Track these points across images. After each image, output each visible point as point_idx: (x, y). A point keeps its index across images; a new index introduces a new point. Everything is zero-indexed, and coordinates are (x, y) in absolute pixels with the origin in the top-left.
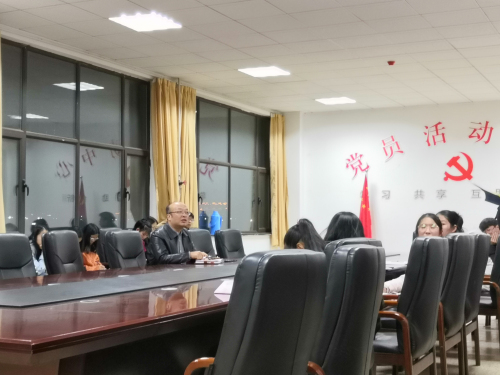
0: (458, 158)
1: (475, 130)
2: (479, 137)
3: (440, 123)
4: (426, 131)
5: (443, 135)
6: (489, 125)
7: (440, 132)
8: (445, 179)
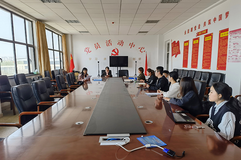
2: (120, 44)
3: (110, 40)
4: (107, 42)
6: (123, 41)
7: (110, 43)
8: (112, 55)
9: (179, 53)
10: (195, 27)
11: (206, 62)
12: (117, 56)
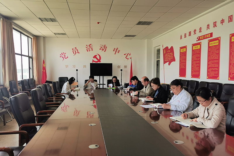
0: (96, 55)
1: (101, 47)
2: (102, 49)
3: (91, 44)
4: (87, 47)
5: (92, 48)
6: (106, 46)
7: (91, 47)
8: (93, 62)
9: (174, 60)
10: (195, 31)
11: (212, 71)
12: (99, 63)
